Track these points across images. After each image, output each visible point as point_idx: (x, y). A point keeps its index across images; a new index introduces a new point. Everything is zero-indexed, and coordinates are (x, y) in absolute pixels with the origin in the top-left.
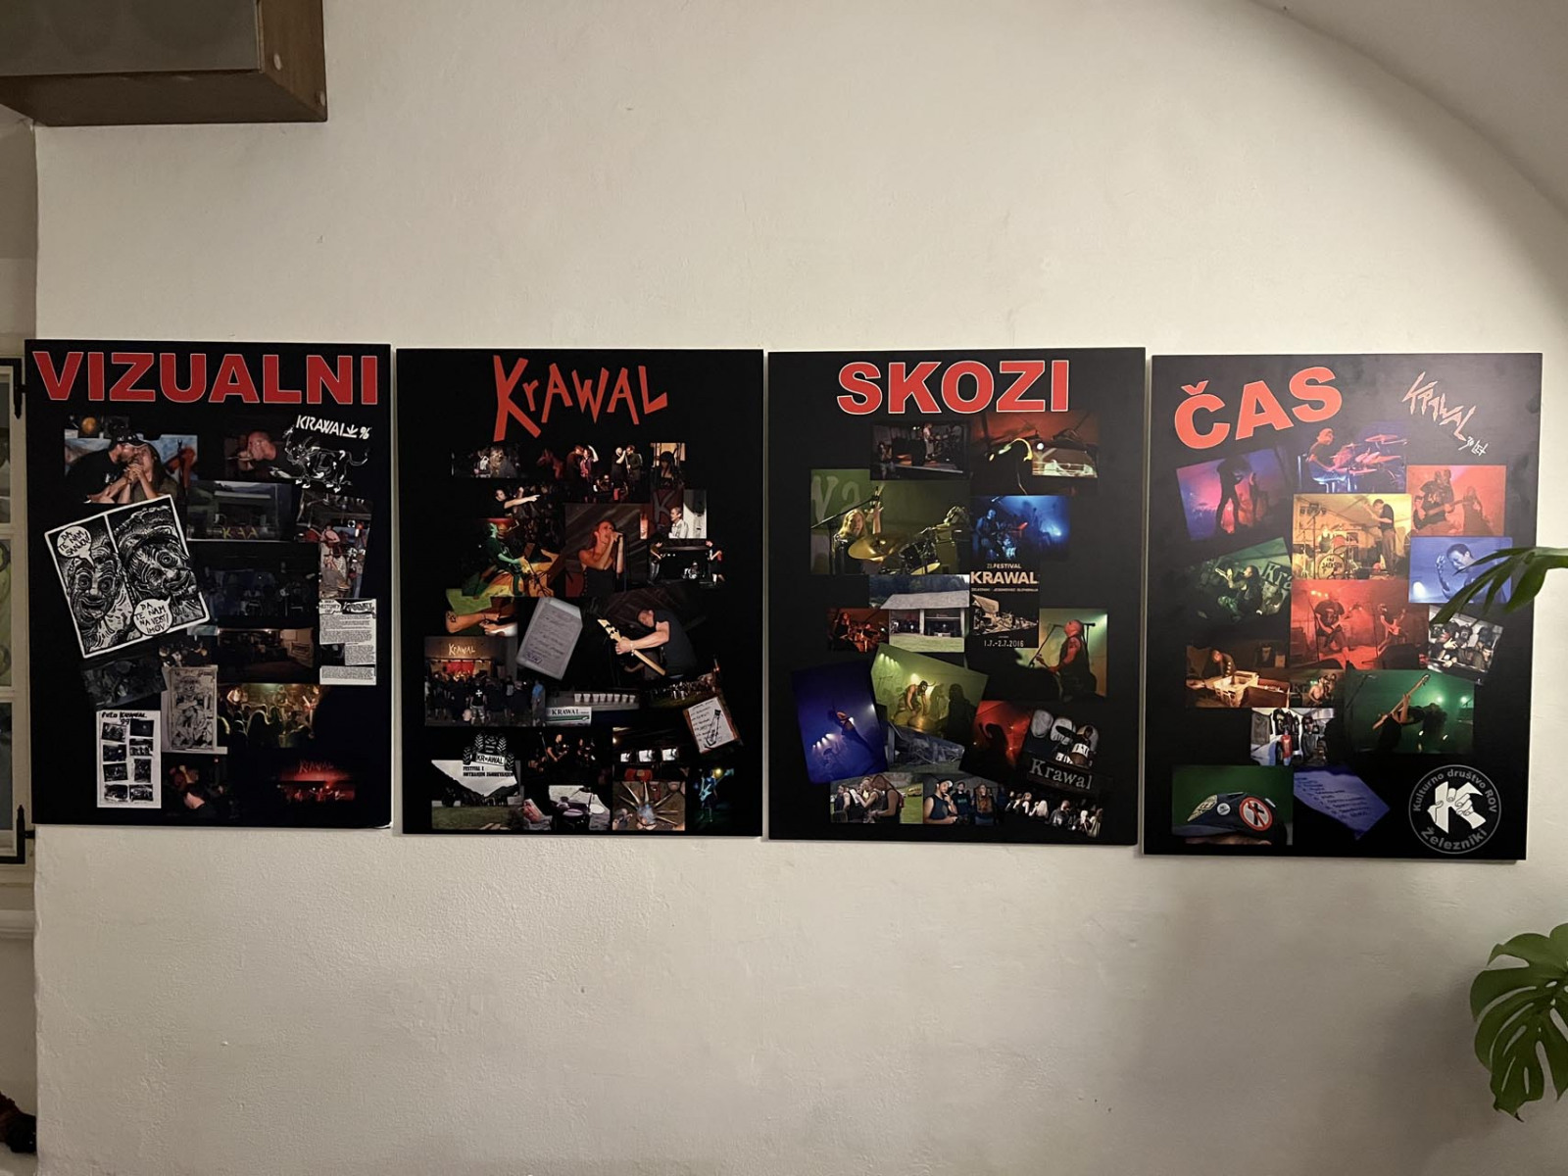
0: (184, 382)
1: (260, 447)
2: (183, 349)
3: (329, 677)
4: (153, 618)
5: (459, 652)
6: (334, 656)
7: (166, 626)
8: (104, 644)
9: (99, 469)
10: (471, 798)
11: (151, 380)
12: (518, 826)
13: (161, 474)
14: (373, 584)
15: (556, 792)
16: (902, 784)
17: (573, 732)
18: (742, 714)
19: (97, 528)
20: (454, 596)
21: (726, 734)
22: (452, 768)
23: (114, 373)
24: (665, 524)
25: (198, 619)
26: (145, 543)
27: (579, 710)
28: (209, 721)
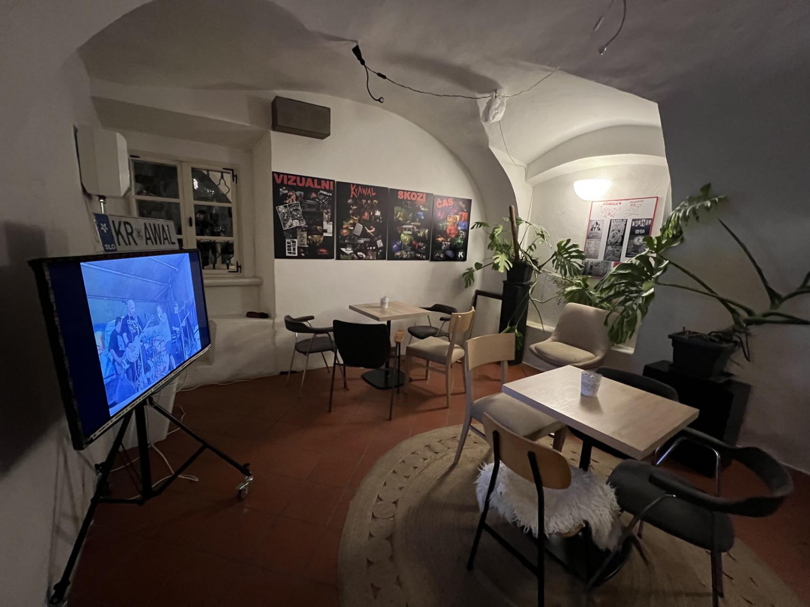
0: (301, 182)
1: (314, 195)
2: (301, 177)
3: (325, 234)
4: (296, 223)
5: (345, 231)
6: (326, 231)
7: (298, 225)
8: (287, 227)
9: (286, 196)
10: (346, 254)
11: (295, 181)
12: (353, 259)
13: (297, 198)
14: (332, 219)
15: (358, 253)
16: (404, 252)
17: (361, 244)
18: (384, 242)
19: (286, 207)
20: (344, 222)
21: (382, 245)
22: (343, 249)
23: (289, 179)
24: (374, 213)
25: (303, 224)
26: (294, 210)
27: (362, 241)
28: (305, 241)
